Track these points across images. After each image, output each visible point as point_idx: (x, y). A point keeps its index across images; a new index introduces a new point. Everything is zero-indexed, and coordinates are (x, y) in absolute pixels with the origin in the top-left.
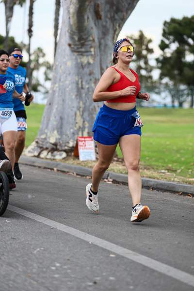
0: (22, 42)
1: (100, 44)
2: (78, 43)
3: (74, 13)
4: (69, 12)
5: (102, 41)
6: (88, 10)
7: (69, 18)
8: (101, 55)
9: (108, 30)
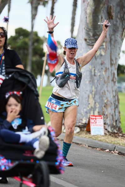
0: (44, 37)
1: (111, 39)
2: (92, 38)
3: (90, 14)
4: (86, 12)
5: (113, 37)
6: (102, 12)
7: (86, 17)
8: (111, 49)
9: (118, 28)
